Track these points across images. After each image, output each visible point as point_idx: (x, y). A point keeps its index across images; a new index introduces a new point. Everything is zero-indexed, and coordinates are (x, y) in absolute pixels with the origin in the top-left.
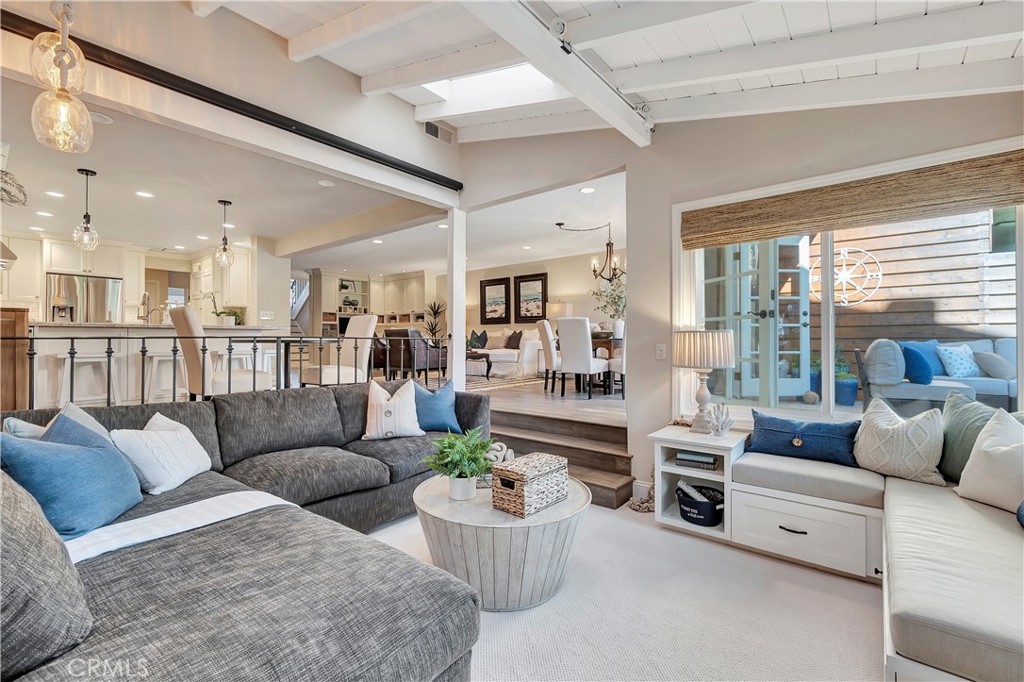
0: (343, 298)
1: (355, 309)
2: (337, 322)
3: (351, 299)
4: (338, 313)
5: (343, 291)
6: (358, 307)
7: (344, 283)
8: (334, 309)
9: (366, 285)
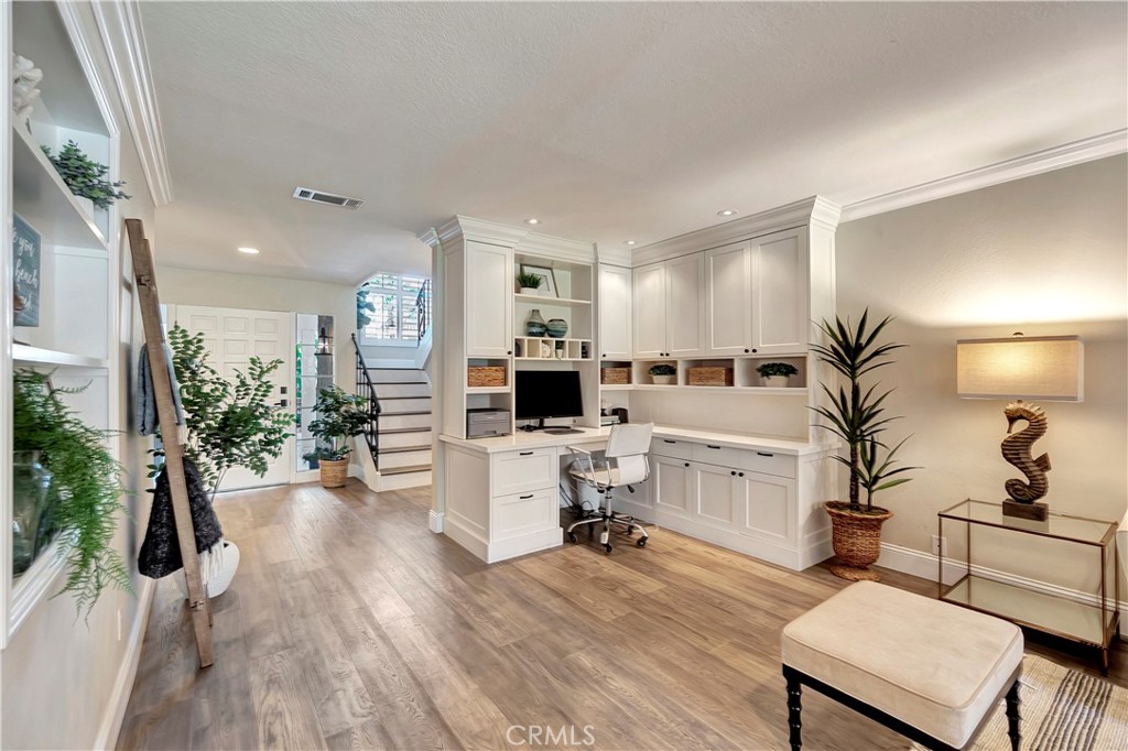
0: (524, 316)
1: (560, 345)
2: (510, 388)
3: (546, 317)
4: (512, 360)
5: (528, 292)
6: (566, 339)
7: (528, 271)
8: (501, 349)
9: (584, 277)
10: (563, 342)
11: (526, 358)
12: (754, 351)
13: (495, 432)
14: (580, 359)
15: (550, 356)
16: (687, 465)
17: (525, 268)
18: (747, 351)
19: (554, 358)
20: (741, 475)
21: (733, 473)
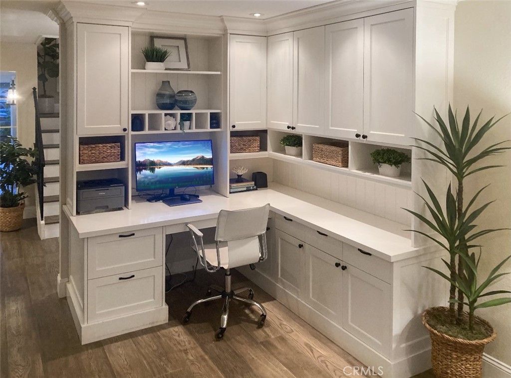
0: (152, 87)
1: (186, 117)
3: (176, 87)
4: (128, 136)
5: (153, 67)
6: (194, 111)
7: (159, 44)
10: (190, 114)
11: (147, 131)
12: (364, 137)
13: (107, 207)
14: (209, 130)
15: (175, 129)
16: (301, 246)
17: (156, 41)
18: (358, 136)
19: (178, 131)
20: (344, 268)
21: (337, 265)
